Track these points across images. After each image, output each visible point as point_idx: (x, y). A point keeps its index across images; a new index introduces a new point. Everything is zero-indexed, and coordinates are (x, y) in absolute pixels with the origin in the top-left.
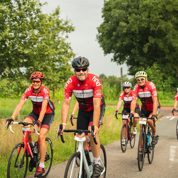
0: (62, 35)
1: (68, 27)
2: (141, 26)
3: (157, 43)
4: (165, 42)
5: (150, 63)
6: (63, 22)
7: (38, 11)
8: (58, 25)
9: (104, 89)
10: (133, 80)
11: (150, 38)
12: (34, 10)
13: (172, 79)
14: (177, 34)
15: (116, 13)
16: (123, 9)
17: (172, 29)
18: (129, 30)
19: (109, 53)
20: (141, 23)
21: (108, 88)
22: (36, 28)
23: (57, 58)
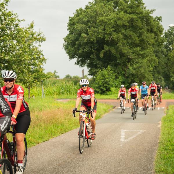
0: (35, 44)
1: (41, 38)
2: (98, 36)
3: (111, 50)
4: (117, 49)
5: (106, 66)
6: (37, 34)
7: (17, 25)
8: (32, 36)
9: (69, 87)
10: (92, 79)
11: (105, 46)
12: (14, 25)
13: (122, 78)
14: (125, 43)
15: (78, 26)
16: (84, 24)
17: (122, 39)
18: (89, 39)
19: (73, 58)
20: (98, 34)
21: (72, 86)
22: (15, 38)
23: (32, 63)
